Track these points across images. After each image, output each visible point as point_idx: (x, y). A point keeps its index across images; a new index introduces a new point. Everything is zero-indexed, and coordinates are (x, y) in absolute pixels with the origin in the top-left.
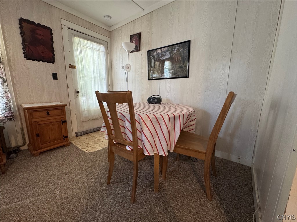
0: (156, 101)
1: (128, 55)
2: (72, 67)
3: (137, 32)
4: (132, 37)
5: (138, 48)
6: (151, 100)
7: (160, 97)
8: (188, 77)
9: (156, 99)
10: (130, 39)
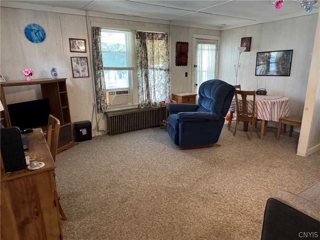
0: (262, 93)
1: (240, 55)
2: (195, 66)
3: (248, 36)
4: (243, 39)
5: (248, 49)
6: (259, 93)
7: (266, 90)
8: (289, 76)
9: (262, 92)
10: (241, 41)
